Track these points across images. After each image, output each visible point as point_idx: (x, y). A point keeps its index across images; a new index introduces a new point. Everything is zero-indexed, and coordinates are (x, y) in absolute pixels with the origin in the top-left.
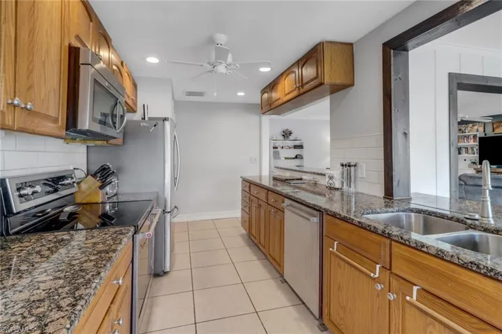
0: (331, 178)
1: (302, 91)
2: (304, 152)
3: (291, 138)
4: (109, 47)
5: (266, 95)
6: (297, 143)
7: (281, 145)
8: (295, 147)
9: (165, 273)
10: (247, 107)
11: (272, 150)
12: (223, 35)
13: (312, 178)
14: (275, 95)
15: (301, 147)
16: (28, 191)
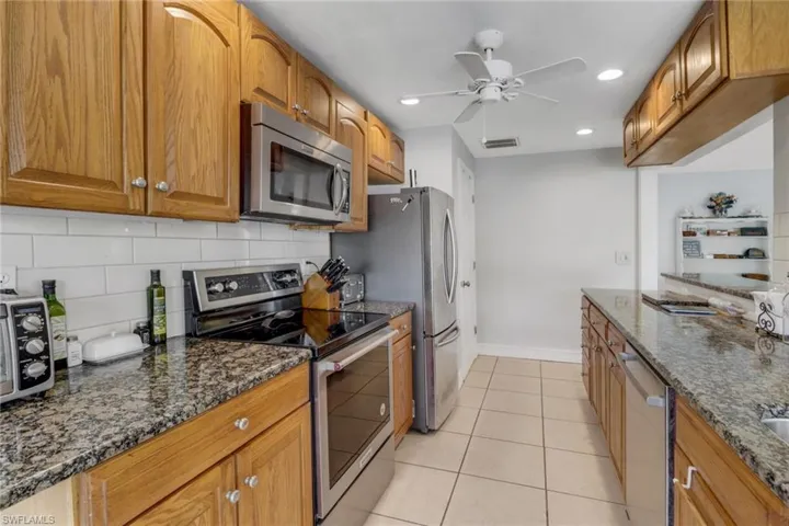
0: (765, 308)
1: (687, 104)
2: (769, 244)
3: (730, 212)
4: (330, 96)
5: (630, 128)
6: (751, 223)
7: (706, 228)
8: (744, 232)
9: (431, 431)
10: (605, 156)
11: (681, 238)
12: (494, 31)
13: (728, 304)
14: (644, 126)
15: (761, 231)
16: (218, 287)
